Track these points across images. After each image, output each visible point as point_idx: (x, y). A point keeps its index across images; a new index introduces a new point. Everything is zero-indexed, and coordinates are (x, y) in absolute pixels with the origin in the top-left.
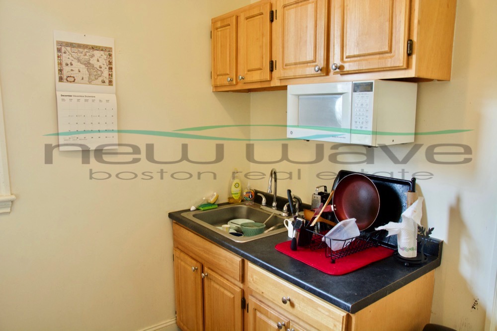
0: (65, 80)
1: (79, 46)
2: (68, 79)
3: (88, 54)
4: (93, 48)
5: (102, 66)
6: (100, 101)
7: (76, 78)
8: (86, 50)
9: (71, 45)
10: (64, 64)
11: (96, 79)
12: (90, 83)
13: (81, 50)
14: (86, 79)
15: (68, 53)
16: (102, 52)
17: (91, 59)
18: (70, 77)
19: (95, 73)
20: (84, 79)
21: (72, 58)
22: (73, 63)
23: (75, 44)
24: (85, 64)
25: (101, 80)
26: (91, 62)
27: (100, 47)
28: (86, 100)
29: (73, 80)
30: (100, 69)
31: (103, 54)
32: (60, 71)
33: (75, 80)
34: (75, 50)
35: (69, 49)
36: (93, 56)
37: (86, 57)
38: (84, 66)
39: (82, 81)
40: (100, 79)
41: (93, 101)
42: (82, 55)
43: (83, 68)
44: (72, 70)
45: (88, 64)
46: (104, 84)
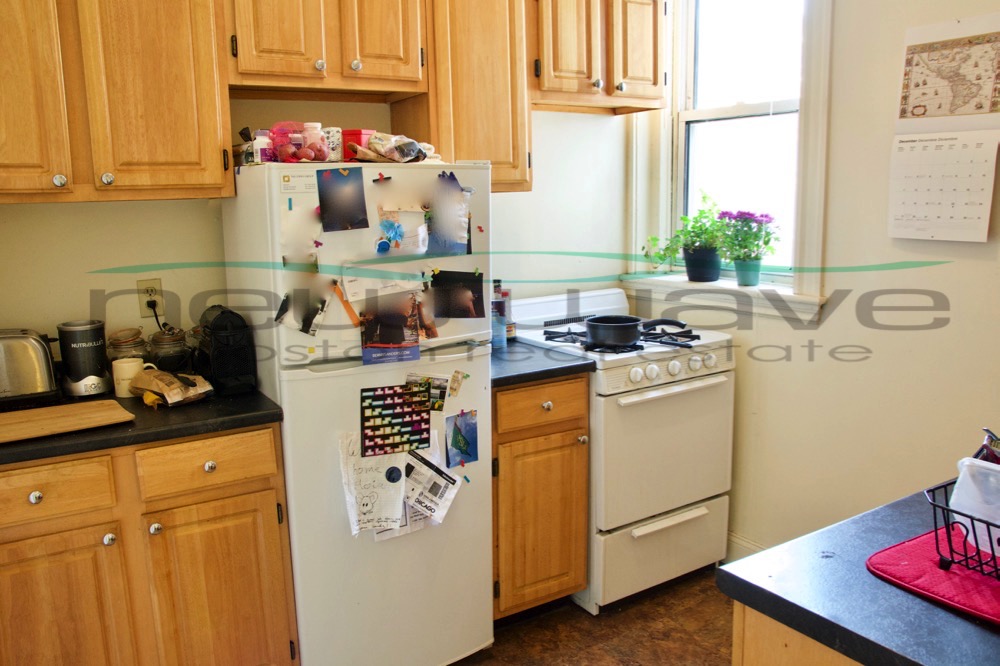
0: (909, 114)
1: (945, 45)
2: (915, 111)
3: (958, 57)
4: (971, 42)
5: (983, 74)
6: (965, 146)
7: (928, 107)
8: (956, 50)
9: (930, 48)
10: (912, 86)
11: (965, 103)
12: (952, 112)
13: (946, 52)
14: (946, 107)
15: (922, 64)
16: (987, 47)
17: (963, 66)
18: (920, 106)
19: (965, 93)
20: (943, 106)
21: (928, 72)
22: (928, 80)
23: (937, 43)
24: (948, 78)
25: (975, 104)
26: (961, 71)
27: (984, 36)
28: (938, 147)
29: (923, 111)
30: (976, 82)
31: (990, 49)
32: (905, 98)
33: (925, 111)
34: (936, 55)
35: (925, 55)
36: (965, 60)
37: (954, 64)
38: (946, 83)
39: (940, 112)
40: (974, 102)
41: (951, 146)
42: (948, 60)
43: (943, 86)
44: (924, 94)
45: (955, 78)
46: (981, 111)
